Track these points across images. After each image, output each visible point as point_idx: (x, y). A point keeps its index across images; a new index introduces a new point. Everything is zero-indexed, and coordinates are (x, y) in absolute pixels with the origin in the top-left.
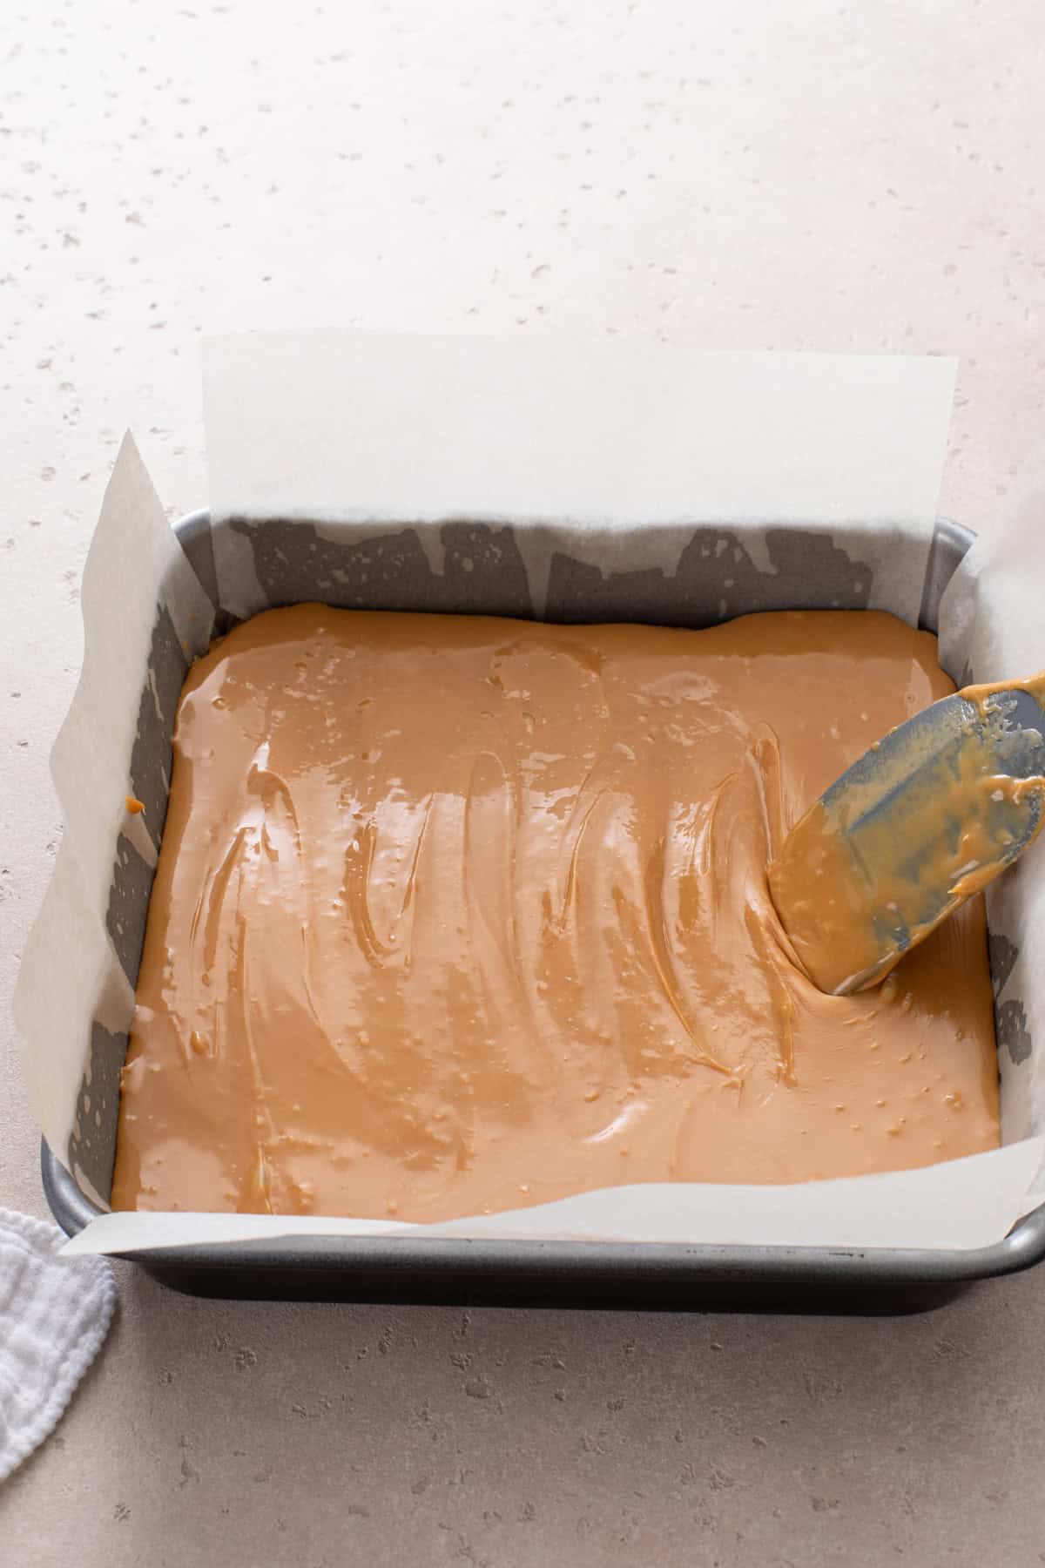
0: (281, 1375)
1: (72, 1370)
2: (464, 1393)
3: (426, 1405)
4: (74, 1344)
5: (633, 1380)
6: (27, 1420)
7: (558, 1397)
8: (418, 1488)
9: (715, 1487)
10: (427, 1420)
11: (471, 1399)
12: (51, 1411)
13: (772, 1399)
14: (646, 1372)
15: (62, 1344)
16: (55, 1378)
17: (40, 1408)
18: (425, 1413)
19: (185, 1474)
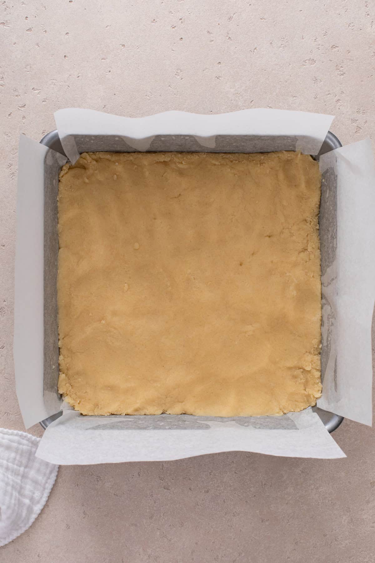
0: (110, 483)
1: (49, 486)
2: (163, 489)
3: (152, 492)
4: (49, 478)
5: (212, 484)
6: (38, 502)
7: (190, 489)
8: (151, 518)
9: (234, 516)
10: (152, 497)
11: (165, 490)
12: (44, 499)
13: (251, 489)
14: (216, 481)
15: (45, 478)
16: (44, 489)
17: (41, 498)
18: (152, 495)
19: (85, 514)
